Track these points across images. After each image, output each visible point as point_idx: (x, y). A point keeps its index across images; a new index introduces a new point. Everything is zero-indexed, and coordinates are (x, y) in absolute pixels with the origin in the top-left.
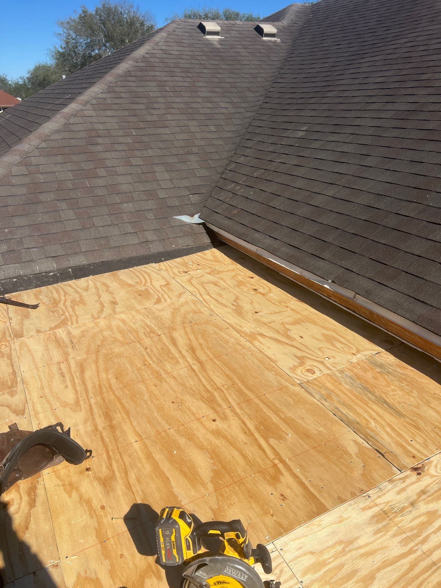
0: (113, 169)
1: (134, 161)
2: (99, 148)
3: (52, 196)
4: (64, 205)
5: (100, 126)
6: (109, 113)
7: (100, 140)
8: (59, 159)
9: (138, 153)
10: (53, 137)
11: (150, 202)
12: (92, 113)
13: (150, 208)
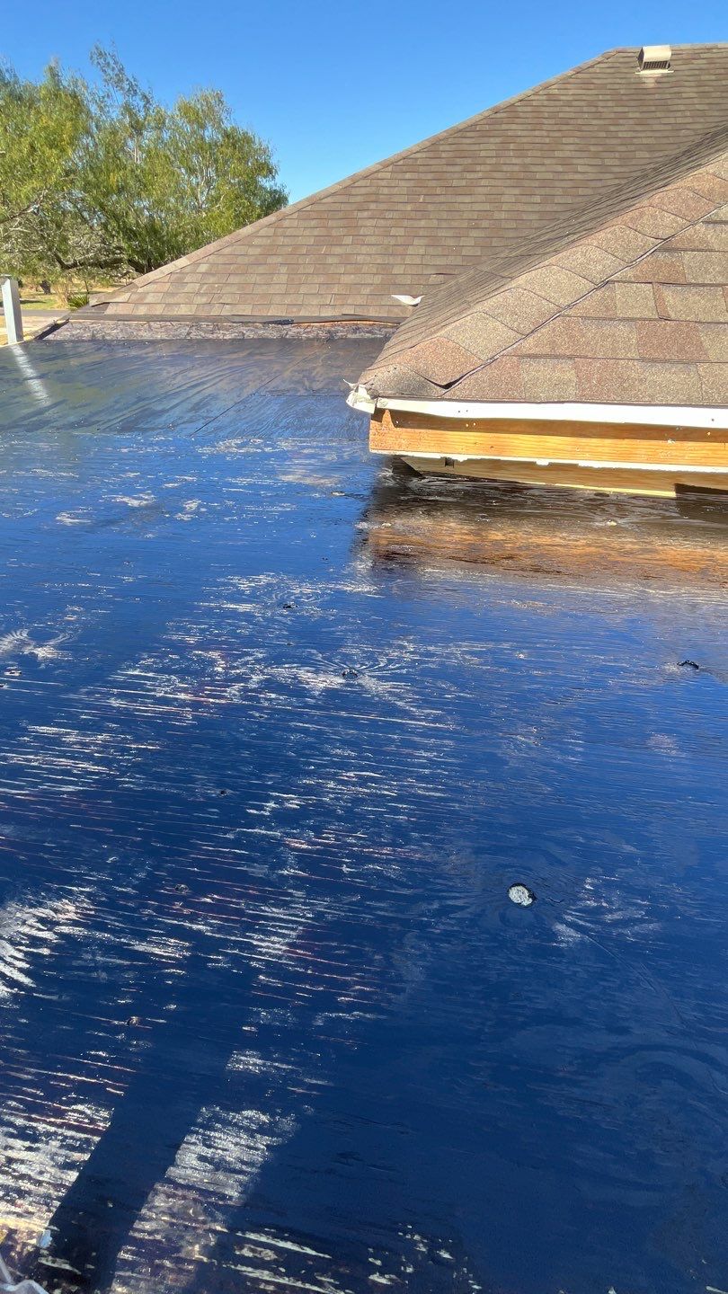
0: (364, 238)
1: (393, 232)
2: (365, 214)
3: (280, 259)
4: (284, 269)
5: (386, 191)
6: (408, 176)
7: (373, 206)
8: (313, 223)
9: (406, 223)
10: (324, 201)
11: (377, 276)
12: (388, 175)
13: (371, 282)
